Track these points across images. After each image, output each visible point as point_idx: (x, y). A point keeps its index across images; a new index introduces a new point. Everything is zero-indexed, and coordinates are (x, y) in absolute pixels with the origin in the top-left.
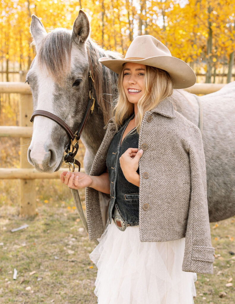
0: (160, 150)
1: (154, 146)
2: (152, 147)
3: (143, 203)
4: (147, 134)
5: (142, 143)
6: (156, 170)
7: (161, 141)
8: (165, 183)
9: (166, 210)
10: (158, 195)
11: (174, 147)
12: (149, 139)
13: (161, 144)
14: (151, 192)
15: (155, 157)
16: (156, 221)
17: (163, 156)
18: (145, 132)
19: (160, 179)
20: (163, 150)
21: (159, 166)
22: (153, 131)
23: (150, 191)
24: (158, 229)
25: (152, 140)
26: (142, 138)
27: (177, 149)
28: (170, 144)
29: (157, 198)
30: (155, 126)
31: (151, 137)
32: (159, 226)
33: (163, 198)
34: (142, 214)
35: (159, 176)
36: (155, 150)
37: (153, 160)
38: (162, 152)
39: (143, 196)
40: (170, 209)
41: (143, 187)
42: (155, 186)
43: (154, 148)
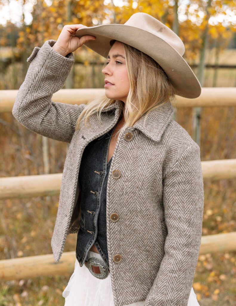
0: (136, 182)
1: (129, 176)
2: (126, 177)
3: (113, 253)
4: (121, 158)
5: (114, 168)
6: (129, 209)
7: (140, 170)
8: (141, 227)
9: (145, 260)
10: (132, 242)
11: (156, 180)
12: (124, 164)
13: (138, 174)
14: (123, 238)
15: (128, 191)
16: (133, 275)
17: (139, 191)
18: (120, 154)
19: (133, 222)
20: (140, 183)
21: (133, 204)
22: (130, 155)
23: (121, 237)
24: (137, 285)
25: (127, 167)
26: (116, 161)
27: (159, 182)
28: (151, 176)
29: (131, 246)
30: (134, 148)
31: (127, 162)
32: (138, 281)
33: (140, 245)
34: (113, 270)
35: (133, 218)
36: (130, 182)
37: (125, 195)
38: (138, 186)
39: (112, 245)
40: (149, 258)
41: (111, 233)
42: (128, 231)
43: (129, 179)
